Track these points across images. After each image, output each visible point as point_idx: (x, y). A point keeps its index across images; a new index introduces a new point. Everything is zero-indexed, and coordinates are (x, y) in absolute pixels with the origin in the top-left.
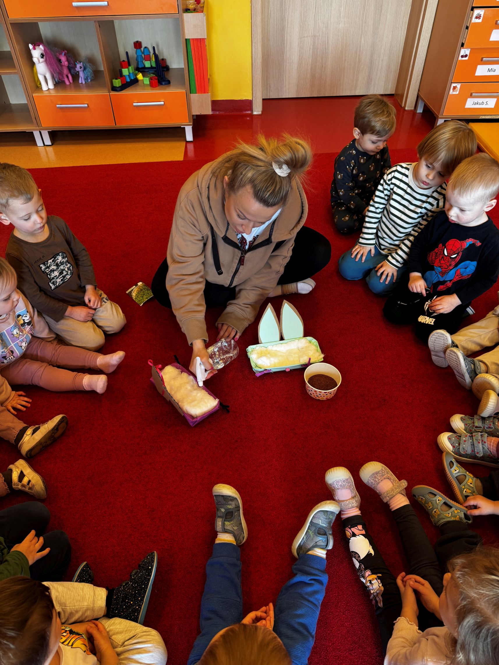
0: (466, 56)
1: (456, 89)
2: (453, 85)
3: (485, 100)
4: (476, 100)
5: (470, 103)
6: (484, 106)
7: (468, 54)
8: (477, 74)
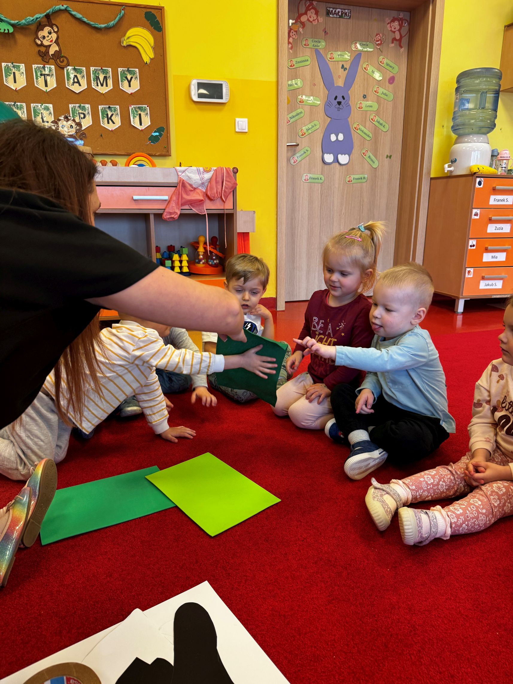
0: (474, 246)
1: (470, 273)
2: (468, 269)
3: (493, 282)
4: (487, 282)
5: (483, 285)
6: (494, 287)
7: (475, 244)
8: (485, 260)
